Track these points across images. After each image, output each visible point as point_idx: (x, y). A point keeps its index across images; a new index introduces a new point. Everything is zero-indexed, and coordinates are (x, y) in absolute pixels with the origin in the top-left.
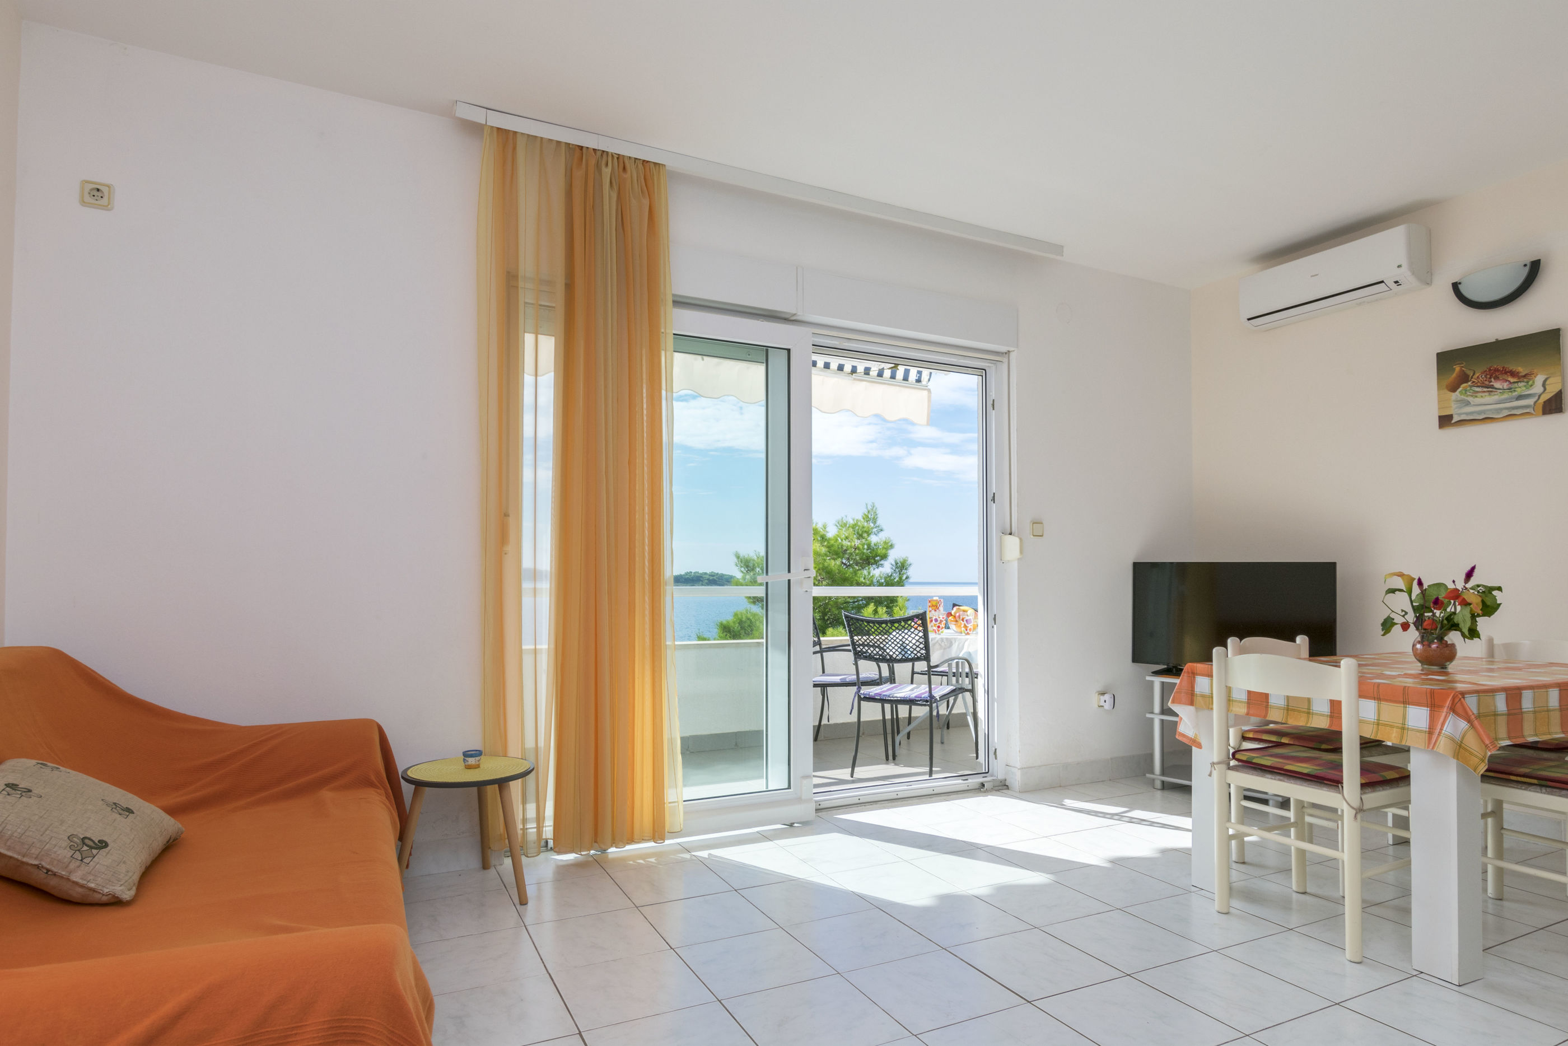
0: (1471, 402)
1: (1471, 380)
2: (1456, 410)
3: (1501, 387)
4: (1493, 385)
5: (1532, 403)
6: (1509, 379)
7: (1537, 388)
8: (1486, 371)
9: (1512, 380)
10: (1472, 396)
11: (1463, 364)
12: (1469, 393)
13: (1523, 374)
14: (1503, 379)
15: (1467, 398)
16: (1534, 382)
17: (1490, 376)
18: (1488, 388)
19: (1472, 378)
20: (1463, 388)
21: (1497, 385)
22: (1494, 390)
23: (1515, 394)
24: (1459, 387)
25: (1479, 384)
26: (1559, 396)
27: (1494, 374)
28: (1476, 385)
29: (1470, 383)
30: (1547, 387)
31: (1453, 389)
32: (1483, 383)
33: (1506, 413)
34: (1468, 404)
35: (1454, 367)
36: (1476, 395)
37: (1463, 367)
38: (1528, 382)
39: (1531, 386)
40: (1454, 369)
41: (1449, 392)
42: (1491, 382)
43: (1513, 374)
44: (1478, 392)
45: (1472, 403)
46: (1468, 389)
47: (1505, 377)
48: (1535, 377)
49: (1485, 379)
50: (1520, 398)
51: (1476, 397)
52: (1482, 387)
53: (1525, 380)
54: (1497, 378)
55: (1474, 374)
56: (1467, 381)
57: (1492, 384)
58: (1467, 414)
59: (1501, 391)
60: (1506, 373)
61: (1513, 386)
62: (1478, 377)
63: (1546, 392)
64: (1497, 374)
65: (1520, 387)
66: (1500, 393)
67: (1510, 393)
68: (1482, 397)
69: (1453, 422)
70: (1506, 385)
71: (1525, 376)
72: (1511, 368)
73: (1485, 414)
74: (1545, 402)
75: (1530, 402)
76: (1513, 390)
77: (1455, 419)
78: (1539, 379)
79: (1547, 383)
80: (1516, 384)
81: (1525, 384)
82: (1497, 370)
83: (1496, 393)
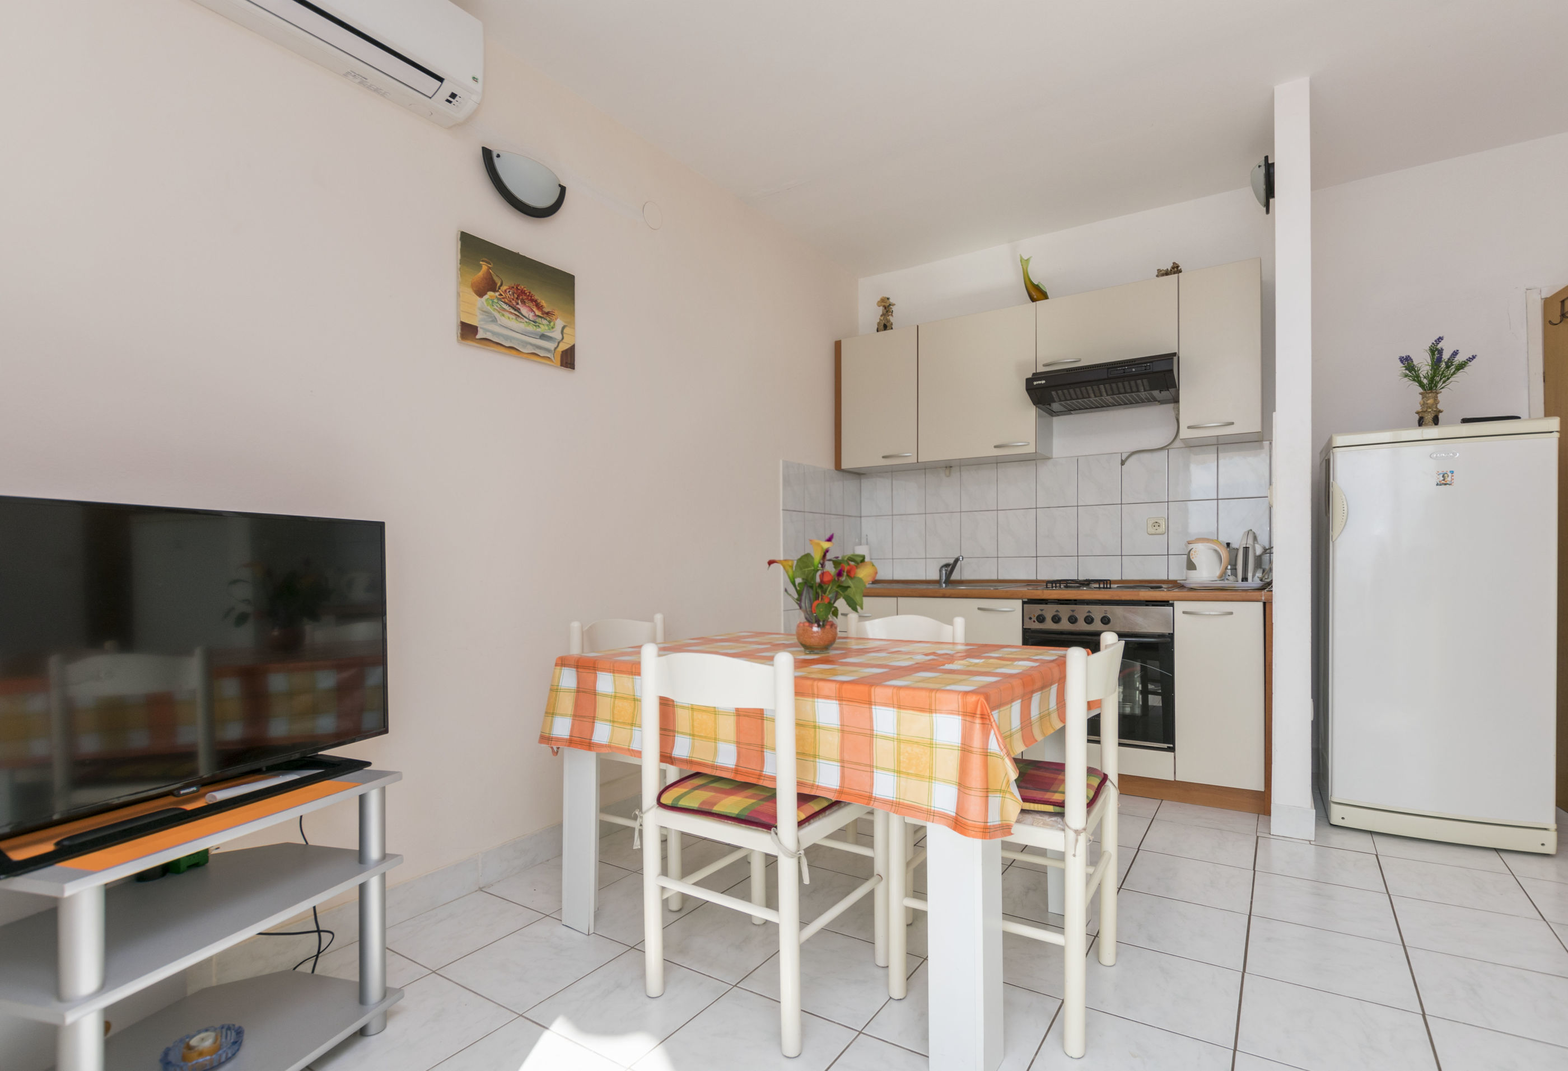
0: (498, 320)
1: (498, 291)
2: (482, 323)
3: (527, 316)
4: (519, 309)
5: (553, 349)
6: (534, 310)
7: (557, 334)
8: (513, 287)
9: (538, 313)
10: (499, 312)
11: (490, 264)
12: (495, 307)
13: (546, 310)
14: (529, 307)
15: (493, 312)
16: (554, 324)
17: (518, 296)
18: (515, 310)
19: (499, 289)
20: (491, 296)
21: (524, 311)
22: (521, 316)
23: (539, 330)
24: (486, 294)
25: (507, 301)
26: (572, 349)
27: (522, 296)
28: (503, 300)
29: (497, 294)
30: (564, 335)
31: (481, 294)
32: (511, 301)
33: (529, 350)
34: (494, 320)
35: (481, 263)
36: (503, 312)
37: (490, 268)
38: (550, 322)
39: (553, 328)
40: (481, 266)
41: (474, 294)
42: (518, 304)
43: (539, 307)
44: (504, 310)
45: (499, 322)
46: (496, 301)
47: (531, 304)
48: (556, 319)
49: (512, 297)
50: (543, 337)
51: (503, 315)
52: (510, 306)
53: (548, 319)
54: (523, 302)
55: (501, 285)
56: (494, 291)
57: (518, 306)
58: (494, 333)
59: (527, 321)
60: (532, 300)
61: (539, 320)
62: (505, 291)
63: (564, 341)
64: (525, 297)
65: (543, 325)
66: (526, 322)
67: (534, 327)
68: (509, 318)
69: (478, 337)
70: (531, 316)
71: (548, 313)
72: (536, 297)
73: (511, 341)
74: (562, 352)
75: (551, 346)
76: (537, 324)
77: (480, 335)
78: (559, 323)
79: (565, 331)
80: (540, 319)
81: (548, 323)
82: (523, 292)
83: (521, 320)
